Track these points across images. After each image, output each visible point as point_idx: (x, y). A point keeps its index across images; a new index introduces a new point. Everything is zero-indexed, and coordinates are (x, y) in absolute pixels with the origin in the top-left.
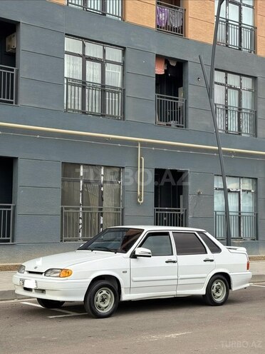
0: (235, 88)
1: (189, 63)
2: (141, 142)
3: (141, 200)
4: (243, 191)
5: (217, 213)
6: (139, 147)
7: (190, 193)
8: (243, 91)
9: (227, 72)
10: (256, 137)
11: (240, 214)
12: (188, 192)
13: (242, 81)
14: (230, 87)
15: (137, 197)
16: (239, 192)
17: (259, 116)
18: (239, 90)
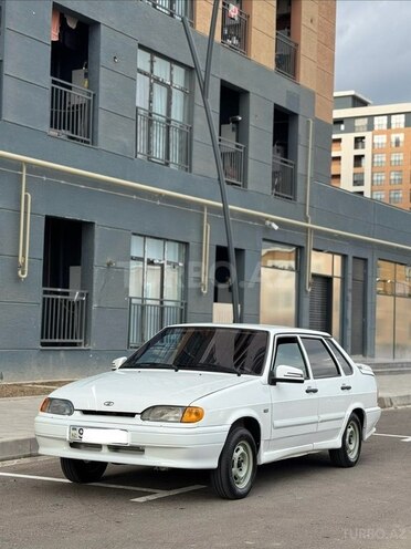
0: (163, 84)
1: (102, 27)
2: (27, 163)
3: (23, 273)
4: (169, 263)
5: (134, 301)
6: (24, 174)
7: (95, 263)
8: (174, 91)
9: (153, 52)
10: (191, 172)
11: (162, 303)
12: (93, 261)
13: (174, 73)
14: (157, 80)
15: (17, 267)
16: (162, 266)
17: (195, 137)
18: (169, 88)
